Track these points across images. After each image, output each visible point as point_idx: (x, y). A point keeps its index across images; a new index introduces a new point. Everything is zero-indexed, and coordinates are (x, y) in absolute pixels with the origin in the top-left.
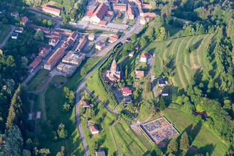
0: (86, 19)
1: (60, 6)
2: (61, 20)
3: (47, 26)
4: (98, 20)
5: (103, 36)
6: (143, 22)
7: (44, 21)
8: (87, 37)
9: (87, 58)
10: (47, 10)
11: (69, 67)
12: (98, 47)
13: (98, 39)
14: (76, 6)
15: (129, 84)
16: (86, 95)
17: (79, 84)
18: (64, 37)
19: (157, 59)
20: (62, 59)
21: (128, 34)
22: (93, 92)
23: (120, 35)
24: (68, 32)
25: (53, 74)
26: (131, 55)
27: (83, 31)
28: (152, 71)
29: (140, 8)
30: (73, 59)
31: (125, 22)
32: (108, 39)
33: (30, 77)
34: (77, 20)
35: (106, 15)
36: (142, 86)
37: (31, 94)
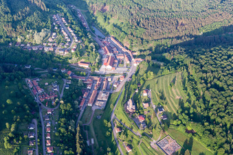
0: (103, 67)
1: (88, 61)
2: (90, 70)
3: (83, 75)
4: (110, 67)
5: (116, 77)
6: (135, 65)
7: (81, 73)
8: (107, 80)
9: (110, 94)
10: (81, 65)
11: (103, 103)
12: (115, 86)
13: (113, 80)
14: (97, 61)
15: (142, 113)
16: (118, 124)
17: (111, 115)
18: (94, 81)
19: (153, 93)
20: (96, 97)
21: (129, 74)
22: (121, 120)
23: (125, 75)
24: (96, 78)
25: (94, 108)
26: (137, 91)
27: (104, 75)
28: (152, 102)
29: (131, 55)
30: (103, 96)
31: (125, 66)
32: (119, 79)
33: (81, 113)
34: (99, 68)
35: (114, 63)
36: (149, 114)
37: (85, 126)
